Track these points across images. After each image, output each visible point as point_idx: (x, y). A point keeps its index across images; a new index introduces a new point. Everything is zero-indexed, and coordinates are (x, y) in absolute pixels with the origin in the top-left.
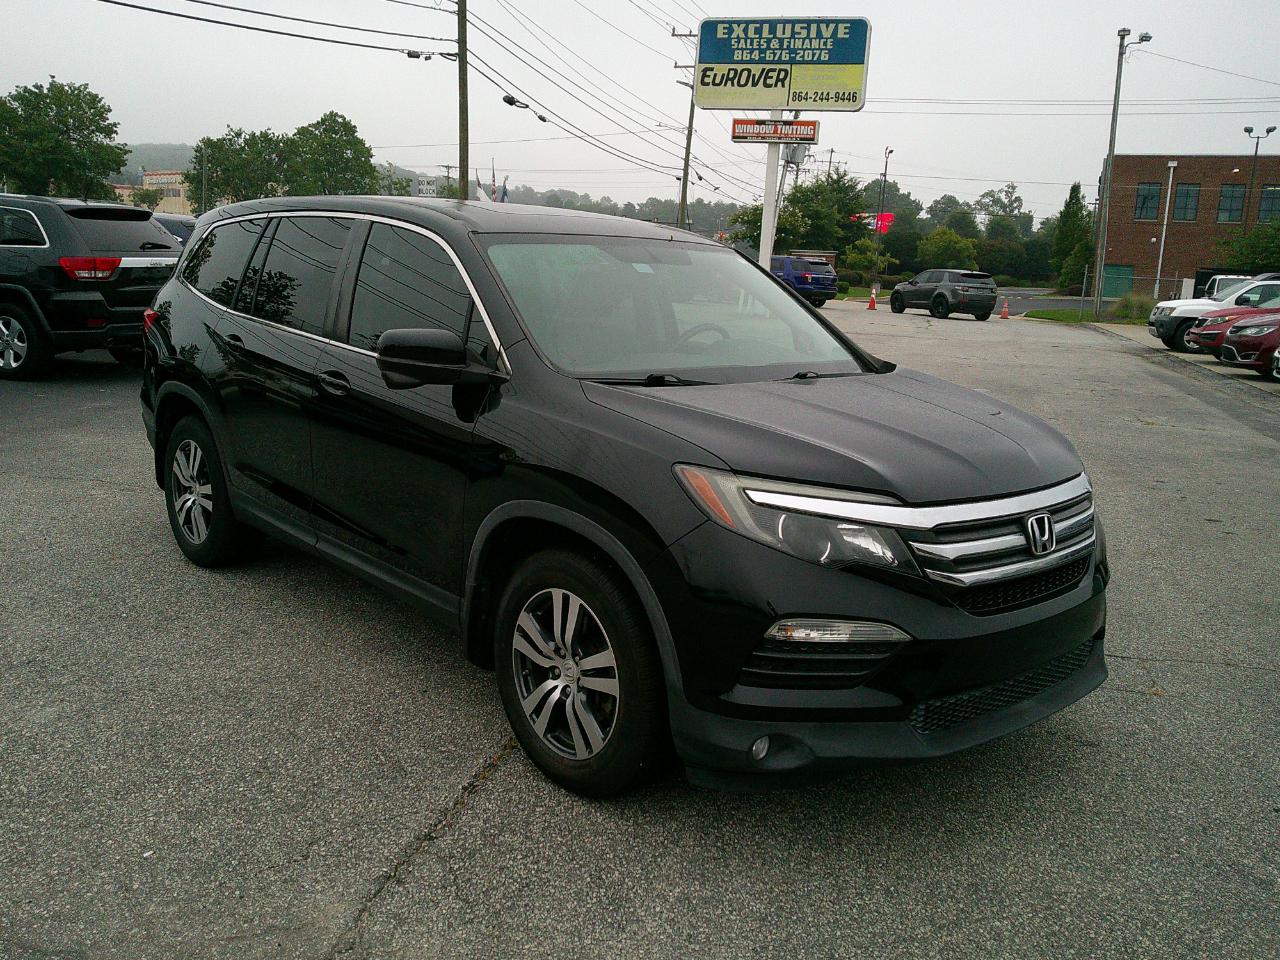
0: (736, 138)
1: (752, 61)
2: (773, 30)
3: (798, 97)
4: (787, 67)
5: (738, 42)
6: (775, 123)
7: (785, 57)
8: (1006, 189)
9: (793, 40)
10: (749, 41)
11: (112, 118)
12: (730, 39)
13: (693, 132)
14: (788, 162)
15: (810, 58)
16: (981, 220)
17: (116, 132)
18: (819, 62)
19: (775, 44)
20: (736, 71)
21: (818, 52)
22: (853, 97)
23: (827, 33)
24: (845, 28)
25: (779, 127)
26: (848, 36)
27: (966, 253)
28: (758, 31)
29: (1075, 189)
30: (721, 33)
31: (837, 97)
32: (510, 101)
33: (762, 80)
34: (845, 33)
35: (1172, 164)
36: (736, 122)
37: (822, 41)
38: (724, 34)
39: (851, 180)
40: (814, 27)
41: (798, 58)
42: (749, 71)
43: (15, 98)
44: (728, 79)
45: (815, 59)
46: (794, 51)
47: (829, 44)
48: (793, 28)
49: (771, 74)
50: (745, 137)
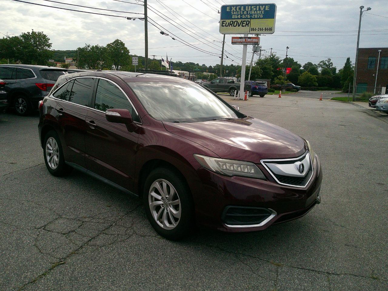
0: (233, 43)
1: (238, 18)
2: (245, 8)
3: (253, 29)
4: (249, 20)
5: (234, 13)
6: (245, 38)
7: (249, 17)
8: (328, 60)
9: (251, 11)
10: (237, 12)
11: (50, 42)
12: (231, 11)
13: (225, 43)
14: (254, 52)
15: (257, 17)
16: (320, 70)
17: (51, 46)
18: (260, 18)
19: (245, 13)
20: (233, 21)
21: (259, 15)
22: (271, 29)
23: (262, 9)
24: (268, 7)
25: (247, 39)
26: (269, 10)
27: (314, 80)
28: (240, 9)
29: (348, 59)
30: (228, 10)
31: (266, 30)
32: (162, 33)
33: (241, 24)
34: (268, 9)
35: (380, 51)
36: (233, 38)
37: (261, 11)
39: (277, 57)
40: (258, 7)
41: (253, 17)
42: (237, 21)
43: (22, 36)
44: (230, 24)
45: (258, 17)
46: (251, 15)
47: (263, 12)
48: (251, 7)
49: (244, 22)
50: (236, 43)
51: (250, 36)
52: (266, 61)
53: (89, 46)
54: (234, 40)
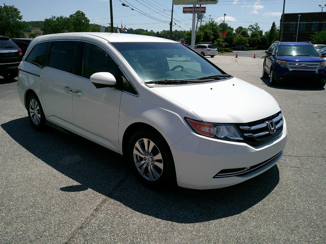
0: (184, 12)
3: (200, 0)
6: (194, 7)
8: (255, 24)
13: (173, 11)
14: (198, 19)
16: (249, 33)
17: (22, 18)
27: (246, 41)
29: (274, 24)
32: (124, 5)
35: (299, 16)
36: (184, 8)
39: (215, 23)
50: (187, 12)
51: (197, 6)
52: (206, 26)
53: (54, 18)
54: (185, 10)
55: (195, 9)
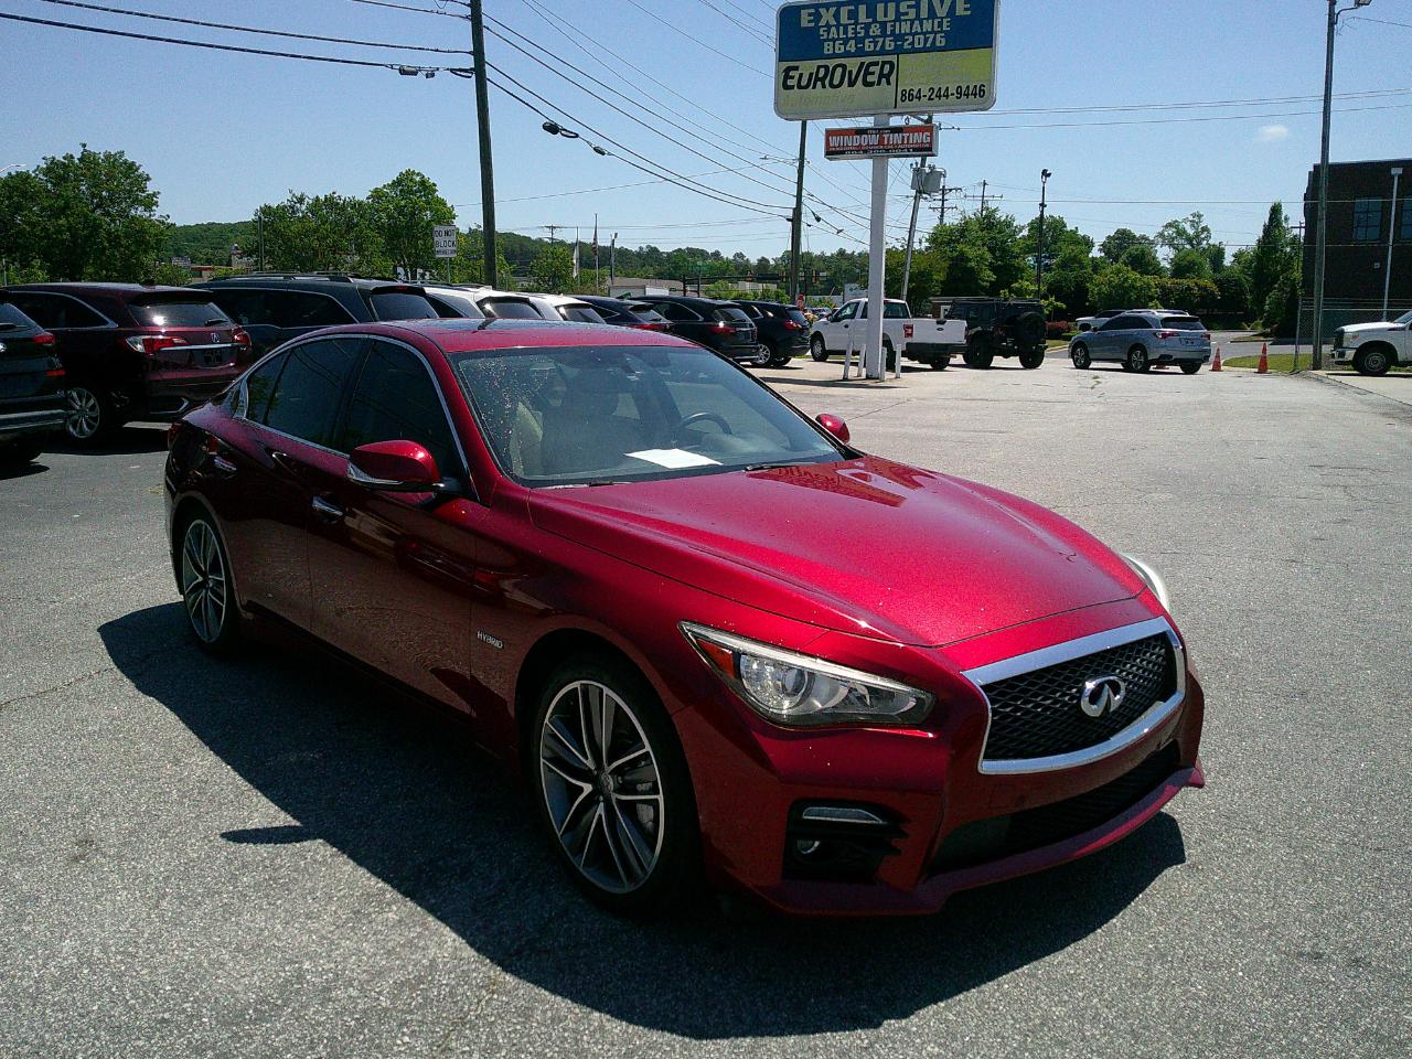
0: (831, 153)
1: (847, 54)
2: (872, 12)
3: (908, 96)
4: (893, 58)
5: (829, 32)
6: (879, 131)
7: (889, 45)
8: (1191, 218)
9: (897, 24)
10: (841, 28)
12: (817, 28)
13: (806, 163)
14: (919, 192)
15: (922, 45)
16: (1164, 255)
18: (933, 49)
19: (875, 30)
20: (827, 68)
21: (932, 36)
22: (979, 92)
23: (941, 10)
25: (886, 136)
26: (969, 12)
28: (853, 14)
29: (1276, 211)
30: (804, 23)
31: (959, 94)
33: (861, 78)
34: (966, 9)
35: (1397, 171)
36: (829, 133)
37: (936, 21)
38: (810, 22)
40: (924, 4)
41: (906, 46)
42: (844, 67)
44: (817, 79)
45: (928, 45)
46: (900, 37)
47: (945, 24)
48: (897, 7)
49: (872, 69)
50: (843, 153)
51: (896, 121)
52: (963, 230)
54: (834, 141)
55: (881, 139)
